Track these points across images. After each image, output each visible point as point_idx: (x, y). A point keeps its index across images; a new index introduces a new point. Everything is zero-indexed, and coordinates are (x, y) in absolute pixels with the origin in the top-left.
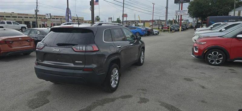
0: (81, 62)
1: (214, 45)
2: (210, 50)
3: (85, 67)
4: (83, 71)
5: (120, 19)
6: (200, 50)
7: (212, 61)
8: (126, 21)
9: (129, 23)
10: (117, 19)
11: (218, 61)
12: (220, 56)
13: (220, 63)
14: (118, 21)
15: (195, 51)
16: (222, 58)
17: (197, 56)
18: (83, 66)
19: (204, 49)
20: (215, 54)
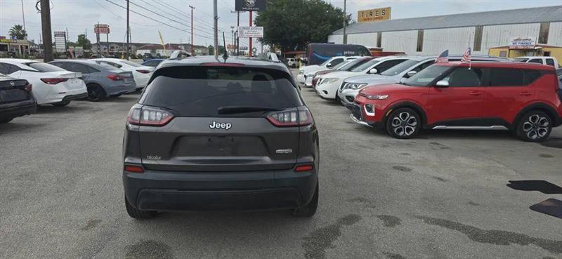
0: (291, 151)
1: (402, 101)
2: (397, 109)
3: (298, 161)
4: (295, 171)
5: (88, 38)
6: (377, 111)
7: (399, 130)
8: (107, 44)
9: (113, 48)
10: (80, 37)
11: (409, 130)
12: (412, 121)
13: (411, 132)
14: (83, 41)
15: (368, 114)
16: (415, 124)
17: (373, 122)
18: (293, 161)
19: (387, 109)
20: (404, 116)
